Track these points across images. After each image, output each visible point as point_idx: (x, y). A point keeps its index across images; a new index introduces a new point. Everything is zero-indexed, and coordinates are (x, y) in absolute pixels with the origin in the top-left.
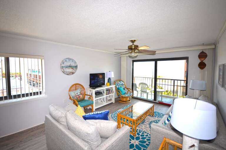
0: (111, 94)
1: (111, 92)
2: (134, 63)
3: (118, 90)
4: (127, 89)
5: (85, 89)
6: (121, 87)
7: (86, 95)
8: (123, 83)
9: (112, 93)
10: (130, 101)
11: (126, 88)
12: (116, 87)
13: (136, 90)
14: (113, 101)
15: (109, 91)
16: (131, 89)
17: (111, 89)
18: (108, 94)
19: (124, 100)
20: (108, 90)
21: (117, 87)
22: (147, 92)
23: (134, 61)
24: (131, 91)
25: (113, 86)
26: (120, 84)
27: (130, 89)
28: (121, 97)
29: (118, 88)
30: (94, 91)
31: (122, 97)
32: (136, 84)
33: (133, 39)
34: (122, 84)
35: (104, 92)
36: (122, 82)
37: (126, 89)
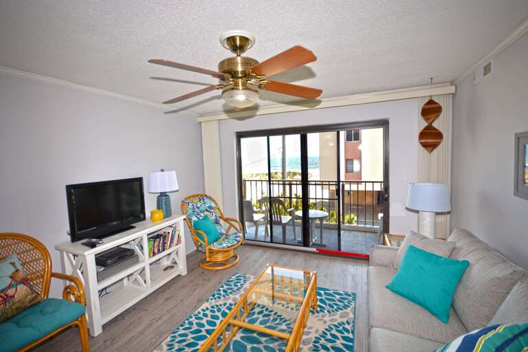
0: (173, 248)
1: (171, 242)
2: (243, 140)
3: (195, 229)
4: (226, 220)
5: (51, 250)
6: (205, 218)
7: (54, 275)
8: (213, 205)
9: (175, 242)
10: (235, 257)
11: (221, 217)
12: (187, 220)
13: (251, 220)
14: (182, 268)
15: (165, 237)
16: (238, 219)
17: (170, 230)
18: (159, 252)
19: (220, 258)
20: (158, 236)
21: (194, 219)
22: (284, 222)
23: (240, 135)
24: (237, 225)
25: (179, 221)
26: (203, 208)
27: (236, 221)
28: (207, 252)
29: (196, 223)
30: (90, 255)
31: (210, 250)
32: (250, 203)
33: (237, 33)
34: (210, 207)
35: (142, 248)
36: (207, 200)
37: (222, 222)
